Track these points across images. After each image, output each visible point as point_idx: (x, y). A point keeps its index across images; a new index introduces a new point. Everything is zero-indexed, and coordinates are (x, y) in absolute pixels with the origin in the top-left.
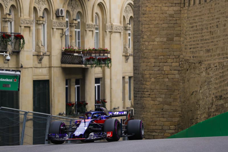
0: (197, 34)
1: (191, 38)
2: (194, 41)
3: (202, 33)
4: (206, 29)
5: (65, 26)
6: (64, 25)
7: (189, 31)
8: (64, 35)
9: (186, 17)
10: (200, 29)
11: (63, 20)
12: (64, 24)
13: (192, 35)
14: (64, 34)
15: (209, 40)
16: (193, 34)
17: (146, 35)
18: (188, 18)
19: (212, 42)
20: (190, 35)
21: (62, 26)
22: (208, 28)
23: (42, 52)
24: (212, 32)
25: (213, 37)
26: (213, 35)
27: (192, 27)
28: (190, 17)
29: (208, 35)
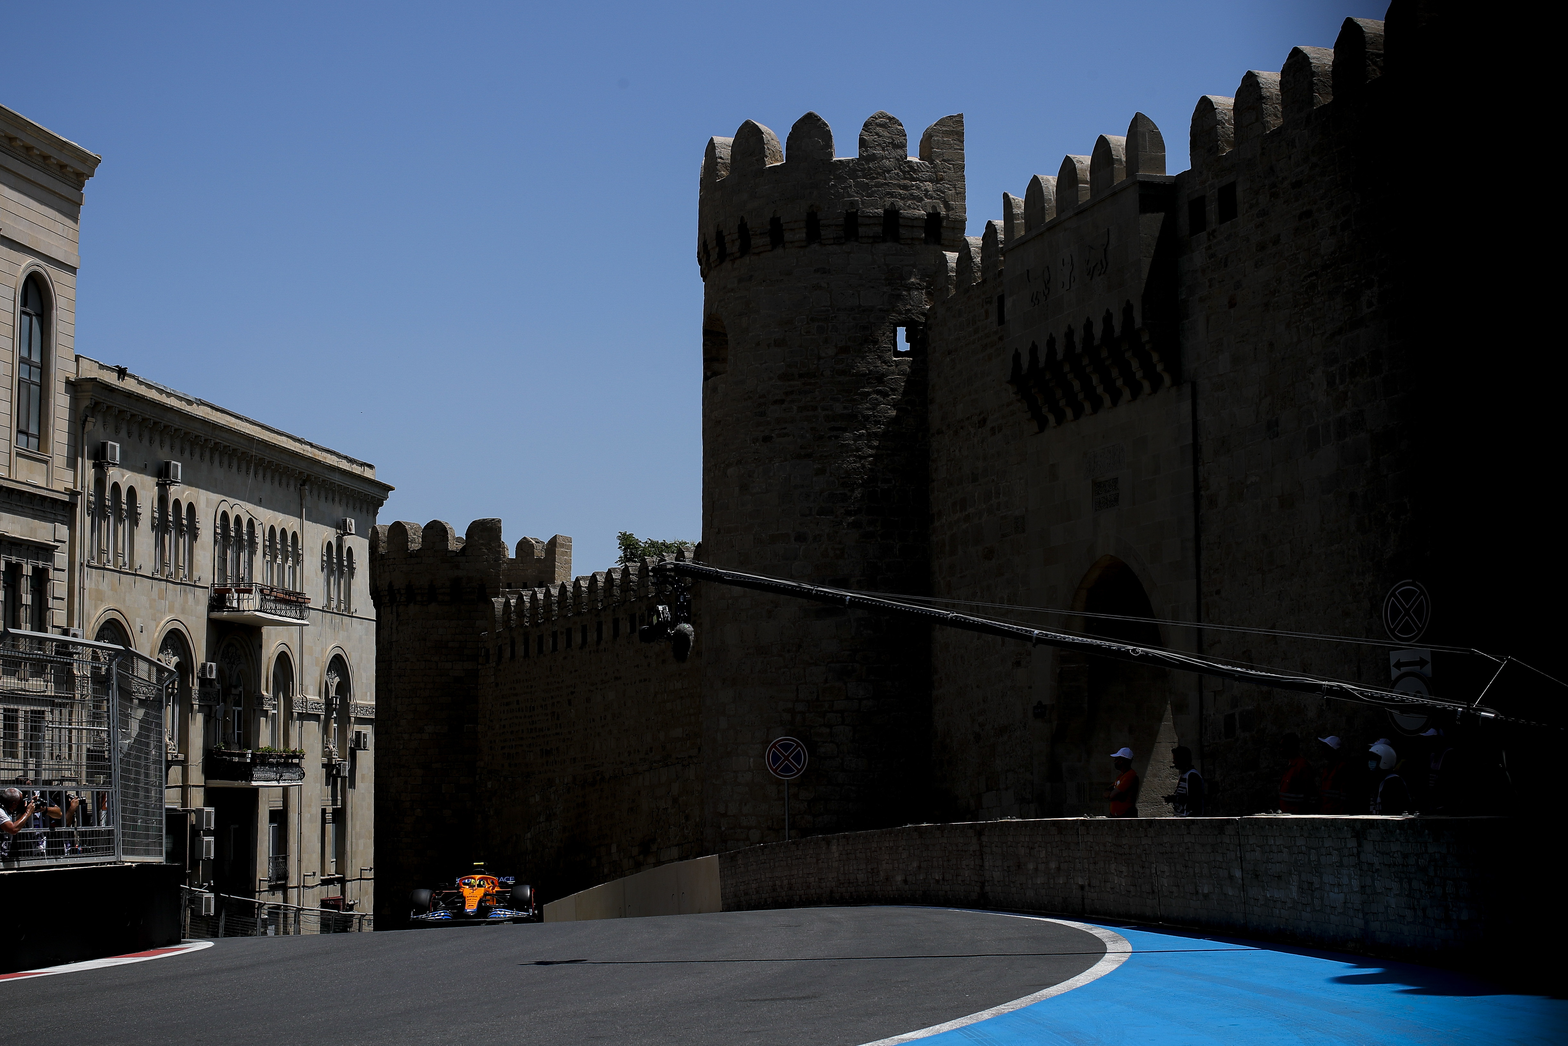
0: (521, 718)
1: (504, 726)
2: (512, 732)
3: (531, 716)
4: (542, 706)
5: (214, 700)
6: (214, 698)
7: (501, 713)
8: (213, 717)
9: (492, 683)
10: (526, 707)
11: (211, 687)
12: (214, 696)
13: (506, 719)
14: (213, 715)
15: (548, 729)
16: (511, 719)
17: (406, 719)
18: (497, 685)
19: (557, 734)
20: (501, 720)
21: (210, 700)
22: (546, 705)
23: (170, 753)
24: (556, 714)
25: (560, 725)
26: (558, 719)
27: (507, 704)
28: (501, 684)
29: (547, 720)
